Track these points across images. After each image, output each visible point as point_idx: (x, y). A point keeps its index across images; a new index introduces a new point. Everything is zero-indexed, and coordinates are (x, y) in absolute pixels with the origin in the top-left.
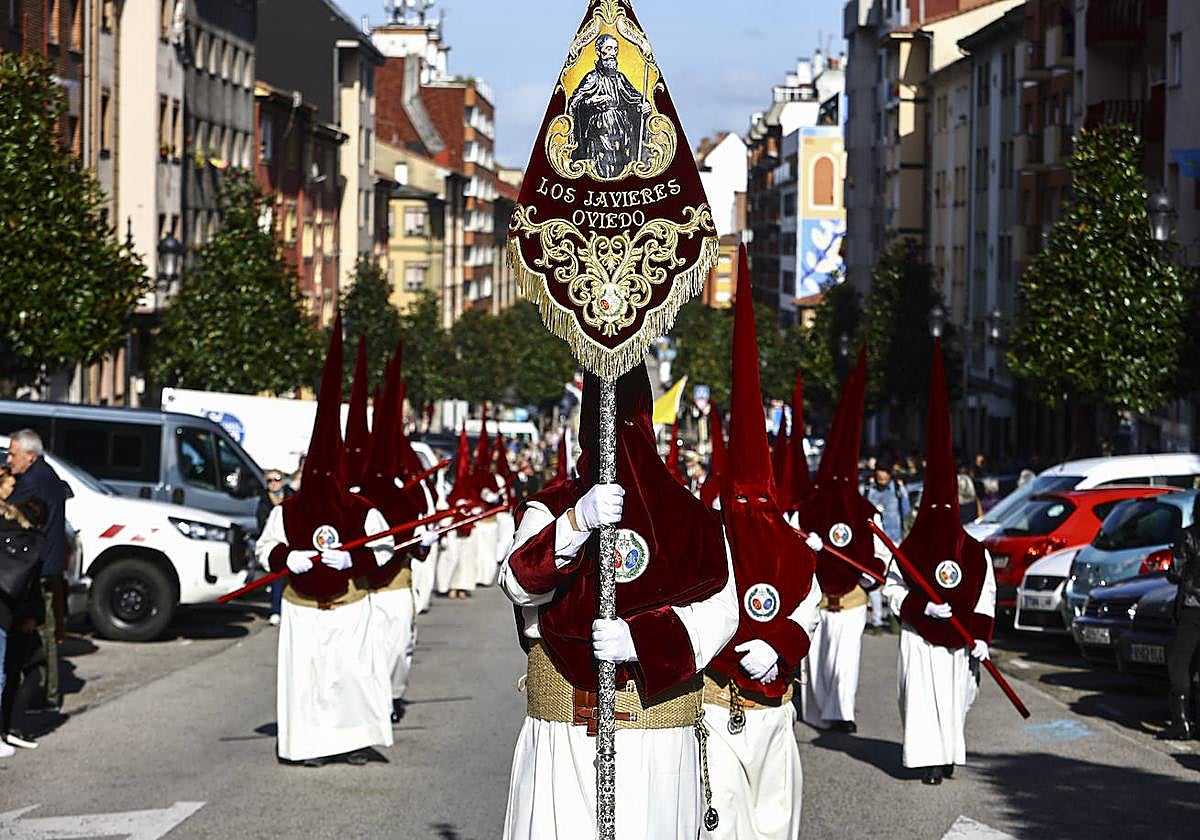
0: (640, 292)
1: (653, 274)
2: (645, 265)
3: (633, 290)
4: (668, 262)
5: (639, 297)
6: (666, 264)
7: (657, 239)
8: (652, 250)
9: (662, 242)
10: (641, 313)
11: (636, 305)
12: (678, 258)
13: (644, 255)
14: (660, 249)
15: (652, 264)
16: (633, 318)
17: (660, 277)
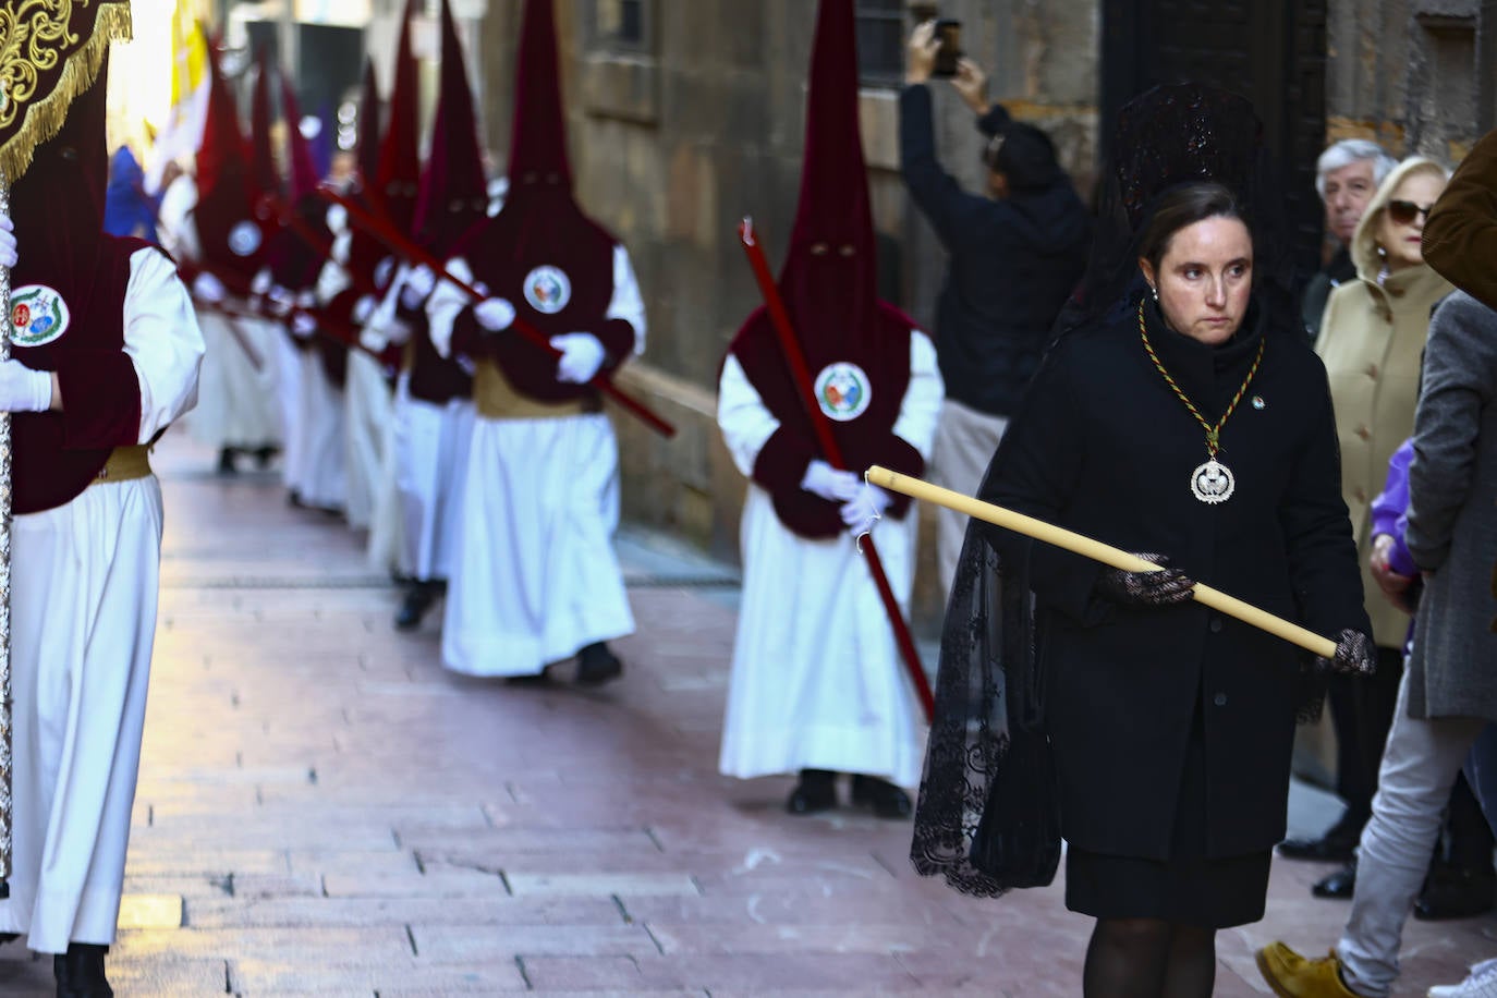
0: (25, 81)
1: (42, 57)
2: (33, 47)
3: (17, 79)
4: (60, 40)
5: (22, 87)
6: (56, 44)
7: (48, 11)
8: (42, 26)
9: (53, 14)
10: (23, 107)
11: (18, 97)
12: (71, 35)
13: (30, 32)
14: (51, 24)
15: (41, 43)
16: (13, 115)
17: (50, 60)
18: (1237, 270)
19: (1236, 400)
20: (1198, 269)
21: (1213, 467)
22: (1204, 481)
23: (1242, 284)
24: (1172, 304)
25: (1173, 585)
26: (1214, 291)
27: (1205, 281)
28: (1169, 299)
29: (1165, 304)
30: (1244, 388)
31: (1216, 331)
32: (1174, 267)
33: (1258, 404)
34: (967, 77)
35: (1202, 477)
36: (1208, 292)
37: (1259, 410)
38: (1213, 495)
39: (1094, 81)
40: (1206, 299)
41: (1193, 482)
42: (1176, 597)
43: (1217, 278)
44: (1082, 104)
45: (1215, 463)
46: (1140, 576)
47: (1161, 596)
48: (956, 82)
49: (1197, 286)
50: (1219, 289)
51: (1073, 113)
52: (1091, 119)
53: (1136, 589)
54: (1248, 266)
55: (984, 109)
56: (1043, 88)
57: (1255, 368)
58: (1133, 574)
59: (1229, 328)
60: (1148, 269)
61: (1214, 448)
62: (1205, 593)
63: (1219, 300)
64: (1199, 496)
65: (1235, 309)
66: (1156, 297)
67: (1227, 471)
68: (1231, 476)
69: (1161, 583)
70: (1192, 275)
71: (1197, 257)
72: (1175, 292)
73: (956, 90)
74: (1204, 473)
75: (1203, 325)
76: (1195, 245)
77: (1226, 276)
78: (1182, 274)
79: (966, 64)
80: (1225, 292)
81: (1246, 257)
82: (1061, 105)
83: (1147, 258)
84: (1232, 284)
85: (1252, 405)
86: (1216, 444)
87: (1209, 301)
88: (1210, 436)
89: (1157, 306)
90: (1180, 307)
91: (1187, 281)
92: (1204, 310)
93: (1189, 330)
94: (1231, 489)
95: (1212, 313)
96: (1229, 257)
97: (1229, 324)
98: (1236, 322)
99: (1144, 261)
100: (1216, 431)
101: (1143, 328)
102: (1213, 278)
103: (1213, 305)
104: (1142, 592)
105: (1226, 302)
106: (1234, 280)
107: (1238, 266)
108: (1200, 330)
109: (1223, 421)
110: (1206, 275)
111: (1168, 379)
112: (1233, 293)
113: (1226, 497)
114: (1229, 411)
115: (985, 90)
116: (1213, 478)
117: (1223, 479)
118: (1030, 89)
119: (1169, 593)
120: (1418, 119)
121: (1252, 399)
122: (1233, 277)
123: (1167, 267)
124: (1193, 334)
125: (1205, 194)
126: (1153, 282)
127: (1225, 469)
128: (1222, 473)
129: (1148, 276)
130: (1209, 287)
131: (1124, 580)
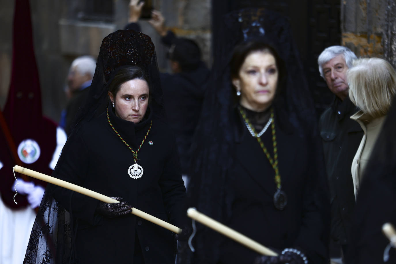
18: (143, 98)
19: (143, 142)
20: (129, 97)
21: (136, 166)
22: (132, 171)
23: (144, 104)
24: (120, 109)
25: (125, 208)
26: (135, 105)
27: (132, 102)
28: (119, 107)
29: (117, 109)
30: (145, 138)
31: (135, 119)
32: (121, 96)
33: (151, 143)
34: (156, 19)
35: (132, 170)
36: (133, 105)
37: (151, 145)
38: (136, 176)
39: (209, 18)
40: (132, 107)
41: (129, 171)
42: (126, 212)
43: (136, 101)
44: (204, 29)
45: (136, 164)
46: (113, 205)
47: (120, 212)
48: (152, 22)
49: (129, 103)
50: (137, 105)
51: (200, 33)
52: (208, 36)
53: (111, 210)
54: (148, 97)
55: (164, 34)
56: (186, 21)
57: (149, 131)
58: (110, 204)
59: (140, 119)
60: (111, 96)
61: (136, 159)
62: (136, 211)
63: (137, 108)
64: (131, 176)
65: (142, 112)
66: (114, 106)
67: (141, 167)
68: (142, 169)
69: (121, 207)
70: (127, 99)
71: (130, 93)
72: (121, 105)
73: (151, 25)
74: (133, 168)
75: (130, 117)
76: (129, 88)
77: (139, 100)
78: (124, 98)
79: (155, 13)
80: (139, 106)
81: (147, 94)
82: (194, 29)
83: (112, 92)
84: (142, 103)
85: (149, 144)
86: (137, 157)
87: (133, 108)
88: (135, 155)
89: (114, 109)
90: (123, 110)
91: (126, 101)
92: (131, 112)
93: (125, 118)
94: (142, 174)
95: (134, 113)
96: (141, 93)
97: (140, 117)
98: (142, 116)
99: (110, 93)
100: (136, 153)
101: (108, 118)
102: (135, 100)
103: (134, 110)
104: (114, 211)
105: (139, 109)
106: (142, 101)
107: (143, 96)
108: (130, 119)
109: (139, 149)
110: (133, 99)
111: (119, 135)
112: (141, 106)
113: (140, 176)
114: (141, 146)
115: (164, 25)
116: (136, 170)
117: (139, 170)
118: (180, 22)
119: (123, 211)
120: (392, 33)
121: (149, 142)
122: (142, 100)
123: (118, 96)
124: (127, 120)
125: (133, 70)
126: (113, 101)
127: (140, 167)
128: (139, 168)
129: (111, 99)
130: (133, 103)
131: (107, 207)
